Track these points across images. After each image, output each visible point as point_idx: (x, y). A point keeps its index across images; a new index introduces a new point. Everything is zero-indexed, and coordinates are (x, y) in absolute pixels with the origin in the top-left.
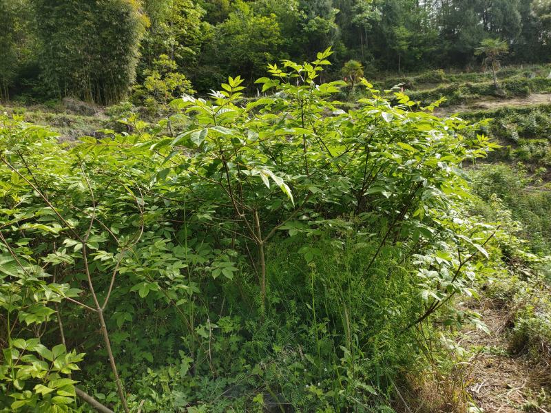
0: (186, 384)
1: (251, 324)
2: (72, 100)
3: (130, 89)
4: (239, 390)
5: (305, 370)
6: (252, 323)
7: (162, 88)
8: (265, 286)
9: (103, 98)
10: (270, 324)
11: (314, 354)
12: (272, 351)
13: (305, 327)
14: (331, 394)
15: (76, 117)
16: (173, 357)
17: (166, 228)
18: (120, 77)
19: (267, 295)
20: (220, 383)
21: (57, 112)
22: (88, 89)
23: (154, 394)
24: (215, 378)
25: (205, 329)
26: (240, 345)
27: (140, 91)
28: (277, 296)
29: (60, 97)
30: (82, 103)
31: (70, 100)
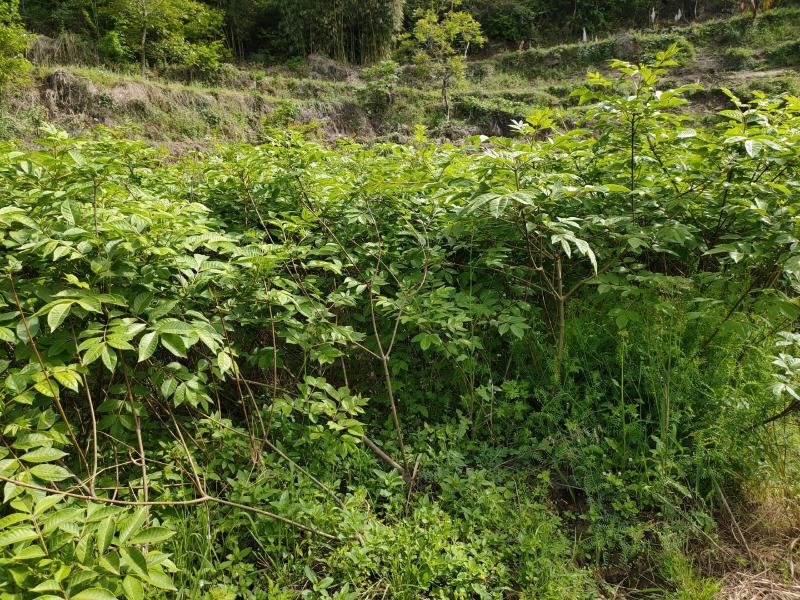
0: (463, 446)
1: (540, 393)
2: (319, 58)
3: (394, 38)
4: (522, 463)
5: (605, 456)
6: (541, 391)
7: (438, 36)
8: (563, 350)
9: (358, 54)
10: (564, 396)
11: (618, 439)
12: (565, 428)
13: (610, 406)
14: (634, 487)
15: (324, 83)
16: (448, 415)
17: (448, 270)
18: (381, 21)
19: (564, 361)
20: (501, 452)
21: (300, 76)
22: (339, 40)
23: (431, 450)
24: (496, 446)
25: (487, 391)
26: (526, 414)
27: (407, 43)
28: (577, 364)
29: (305, 54)
30: (332, 63)
31: (317, 58)
